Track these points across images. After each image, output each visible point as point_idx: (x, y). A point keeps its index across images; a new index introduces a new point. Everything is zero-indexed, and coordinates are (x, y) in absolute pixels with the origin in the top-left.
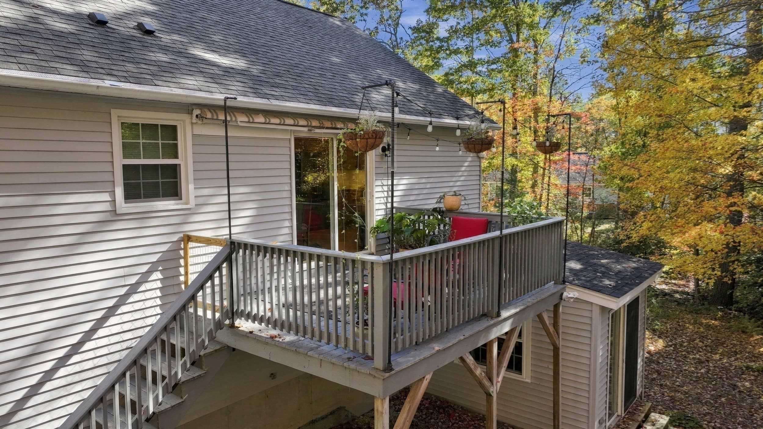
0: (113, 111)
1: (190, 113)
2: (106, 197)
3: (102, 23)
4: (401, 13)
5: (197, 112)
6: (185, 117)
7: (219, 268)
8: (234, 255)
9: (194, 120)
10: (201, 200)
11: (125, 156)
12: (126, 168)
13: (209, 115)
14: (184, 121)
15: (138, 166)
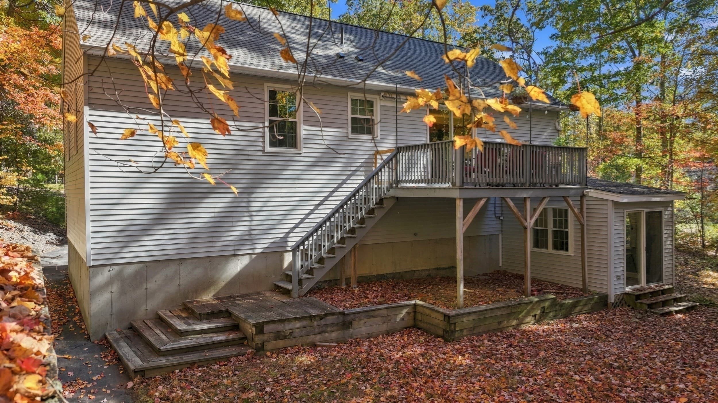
0: (349, 93)
1: (379, 95)
2: (345, 130)
3: (342, 57)
4: (533, 42)
5: (382, 94)
6: (377, 97)
7: (391, 159)
8: (398, 155)
9: (381, 98)
10: (383, 137)
11: (352, 114)
12: (352, 118)
13: (388, 96)
14: (376, 99)
15: (357, 118)
